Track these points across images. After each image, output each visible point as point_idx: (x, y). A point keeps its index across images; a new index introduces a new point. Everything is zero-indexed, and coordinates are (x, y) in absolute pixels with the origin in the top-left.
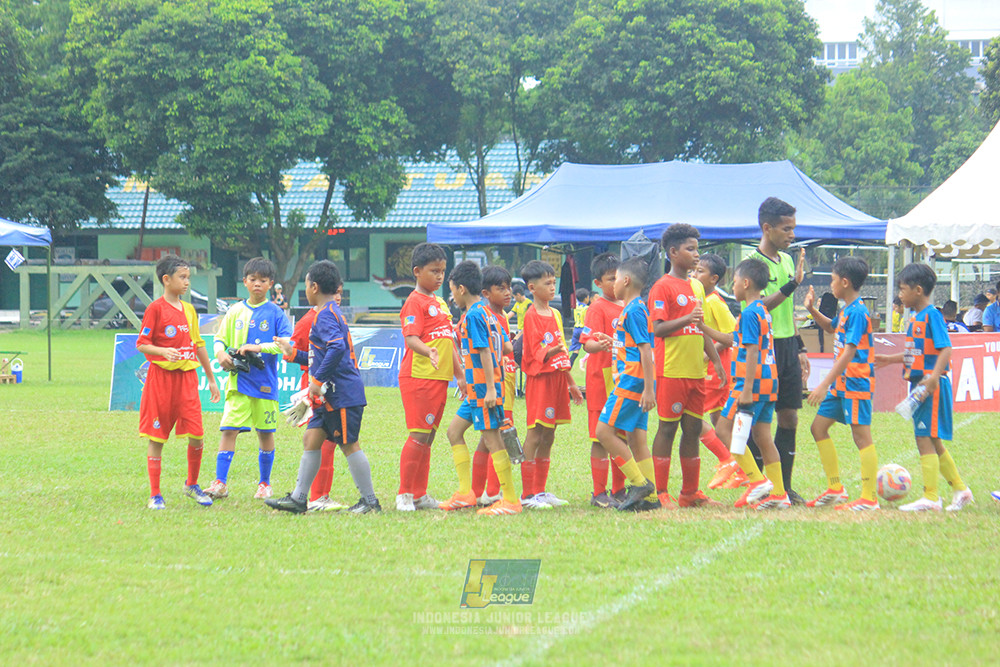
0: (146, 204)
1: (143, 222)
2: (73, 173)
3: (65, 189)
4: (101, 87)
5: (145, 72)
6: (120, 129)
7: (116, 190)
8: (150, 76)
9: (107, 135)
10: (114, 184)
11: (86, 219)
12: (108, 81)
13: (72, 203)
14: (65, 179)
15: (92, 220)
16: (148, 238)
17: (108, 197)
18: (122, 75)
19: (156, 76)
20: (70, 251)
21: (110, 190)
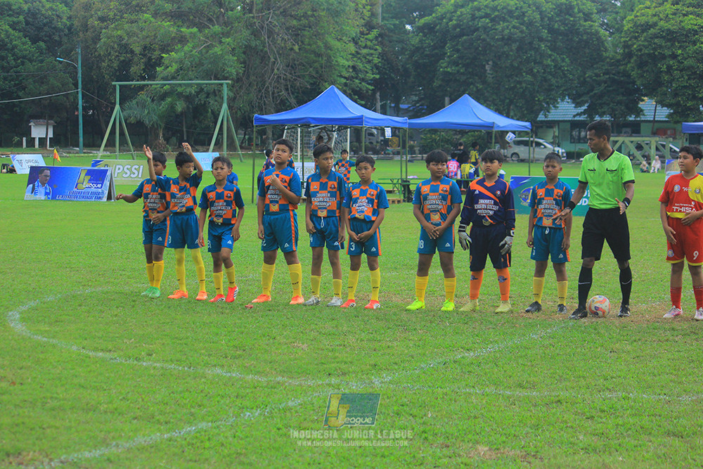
0: (655, 110)
1: (654, 118)
2: (623, 95)
3: (619, 103)
4: (635, 58)
5: (652, 52)
6: (642, 76)
7: (643, 103)
8: (654, 53)
9: (636, 80)
10: (643, 100)
11: (631, 116)
12: (637, 55)
13: (623, 108)
14: (620, 98)
15: (633, 116)
16: (656, 124)
17: (639, 106)
18: (642, 52)
19: (656, 53)
20: (629, 130)
21: (641, 103)
